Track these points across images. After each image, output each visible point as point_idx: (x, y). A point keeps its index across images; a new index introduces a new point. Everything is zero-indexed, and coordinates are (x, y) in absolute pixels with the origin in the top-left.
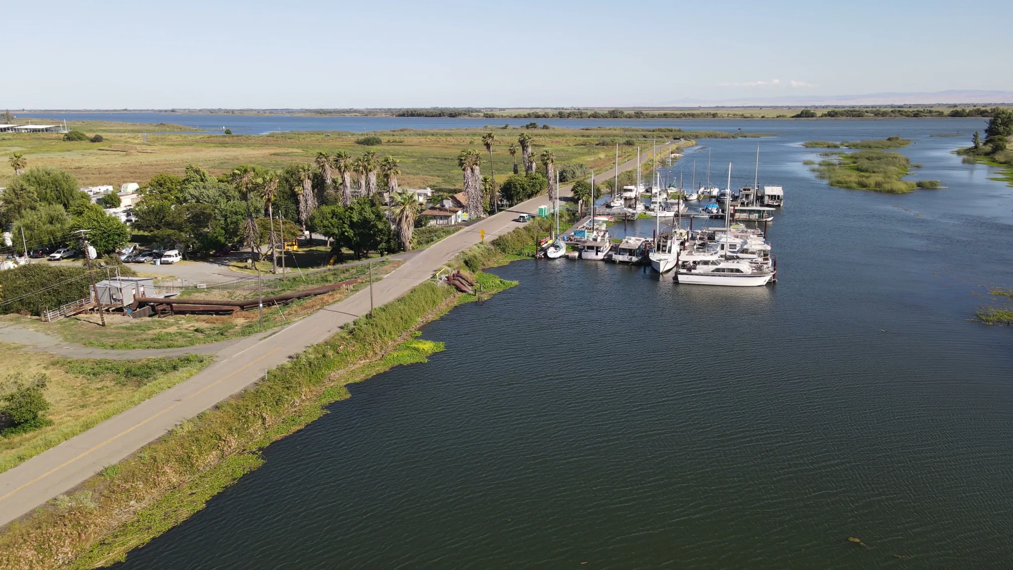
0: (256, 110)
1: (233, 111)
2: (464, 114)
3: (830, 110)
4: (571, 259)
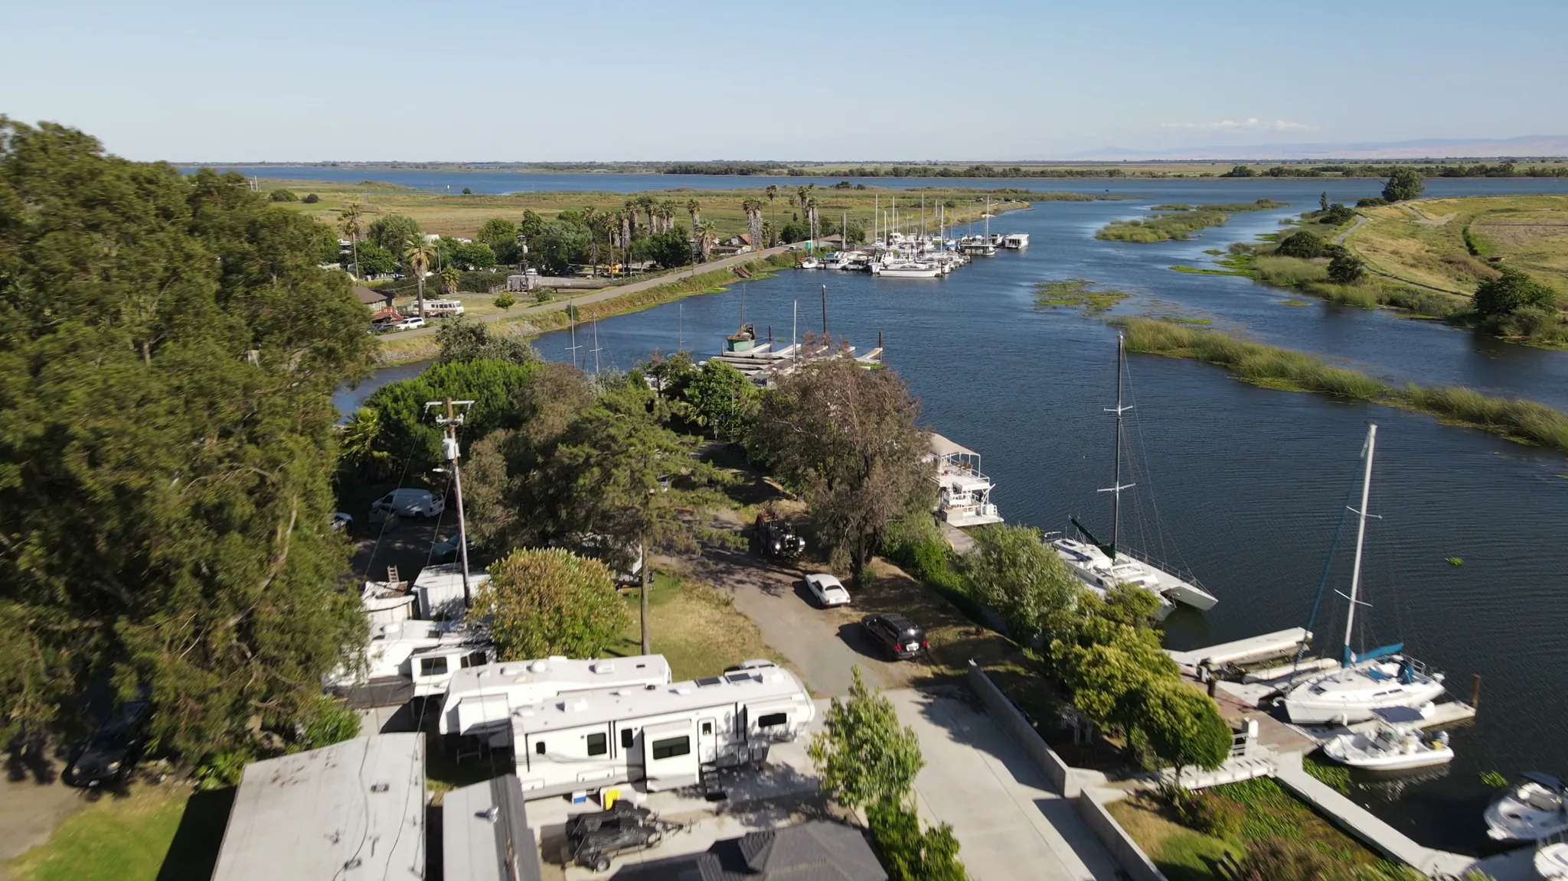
3: (1274, 166)
4: (819, 269)
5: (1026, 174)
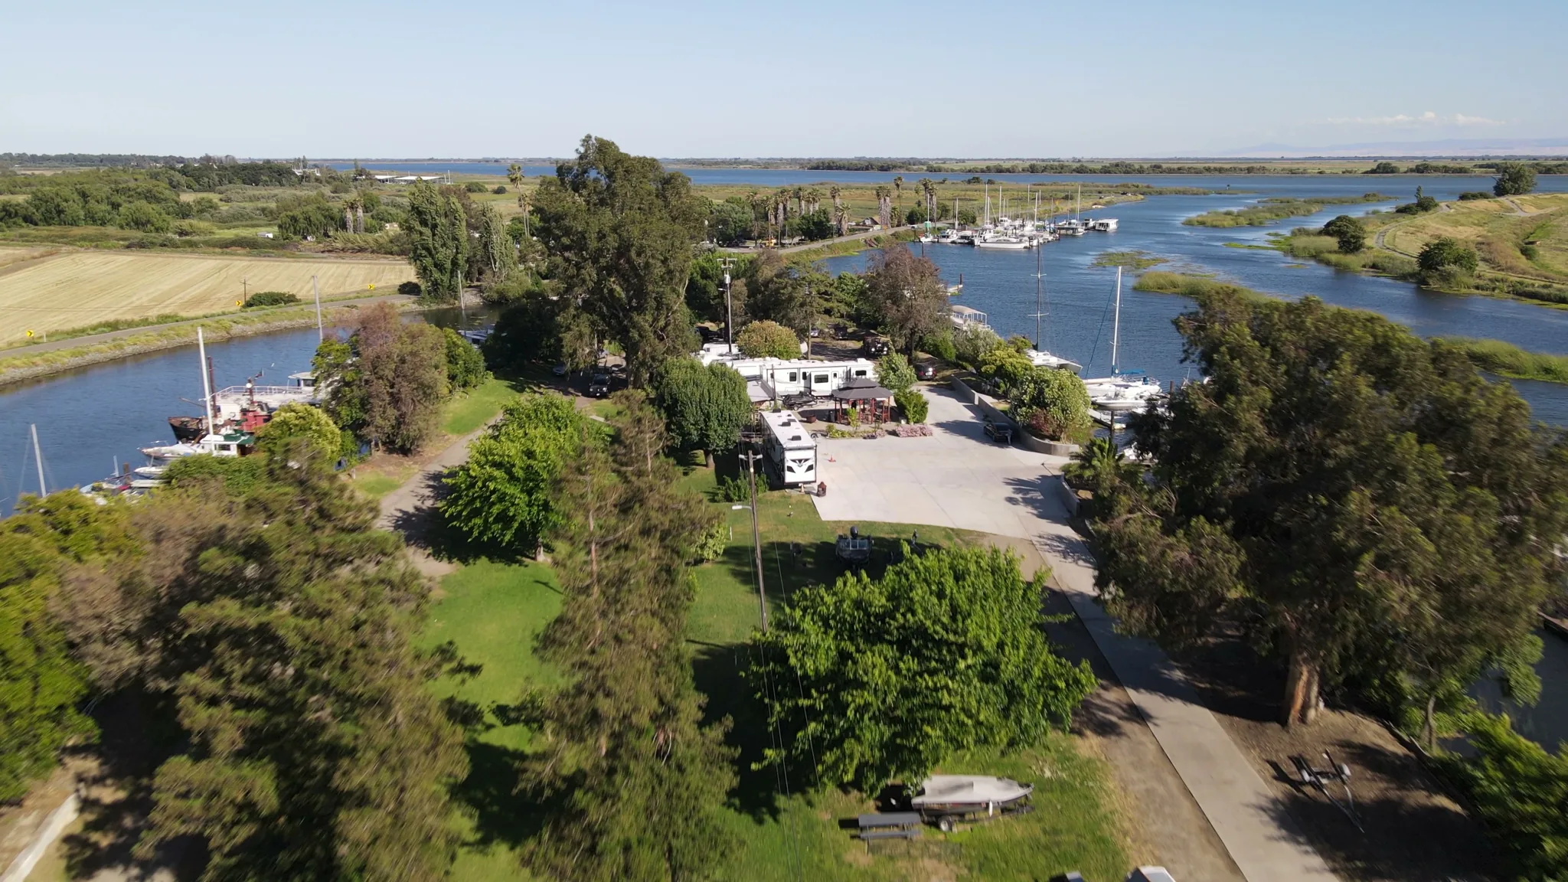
3: (1418, 162)
4: (933, 242)
5: (1162, 171)
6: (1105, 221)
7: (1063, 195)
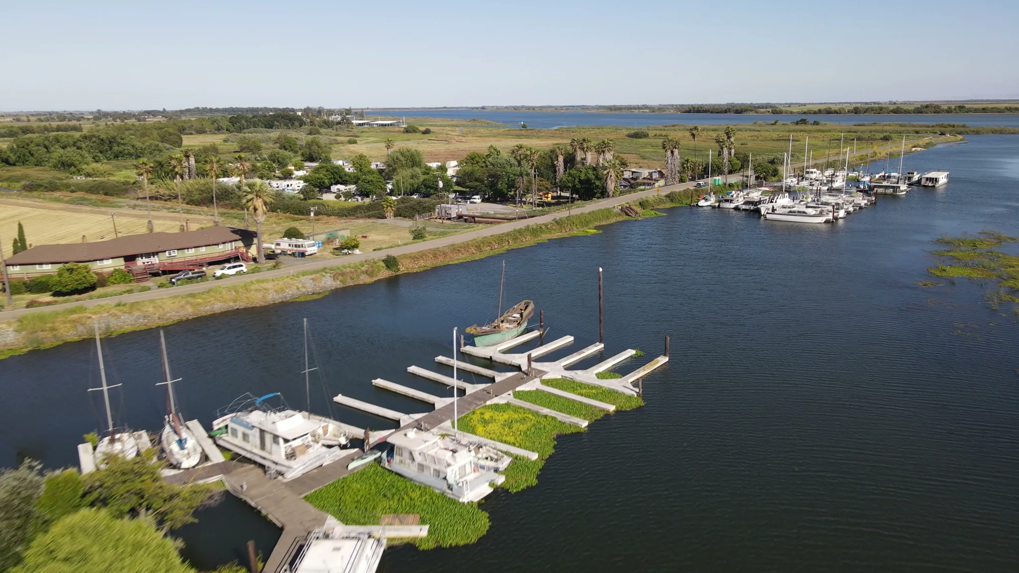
0: (554, 107)
1: (533, 108)
2: (751, 110)
4: (713, 207)
5: (969, 111)
6: (932, 175)
7: (882, 136)
